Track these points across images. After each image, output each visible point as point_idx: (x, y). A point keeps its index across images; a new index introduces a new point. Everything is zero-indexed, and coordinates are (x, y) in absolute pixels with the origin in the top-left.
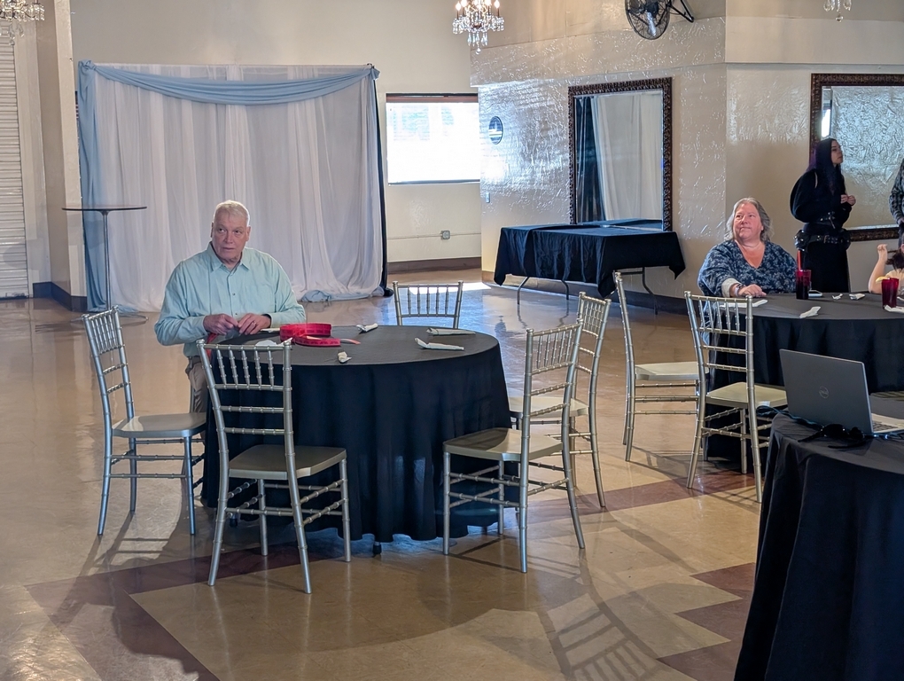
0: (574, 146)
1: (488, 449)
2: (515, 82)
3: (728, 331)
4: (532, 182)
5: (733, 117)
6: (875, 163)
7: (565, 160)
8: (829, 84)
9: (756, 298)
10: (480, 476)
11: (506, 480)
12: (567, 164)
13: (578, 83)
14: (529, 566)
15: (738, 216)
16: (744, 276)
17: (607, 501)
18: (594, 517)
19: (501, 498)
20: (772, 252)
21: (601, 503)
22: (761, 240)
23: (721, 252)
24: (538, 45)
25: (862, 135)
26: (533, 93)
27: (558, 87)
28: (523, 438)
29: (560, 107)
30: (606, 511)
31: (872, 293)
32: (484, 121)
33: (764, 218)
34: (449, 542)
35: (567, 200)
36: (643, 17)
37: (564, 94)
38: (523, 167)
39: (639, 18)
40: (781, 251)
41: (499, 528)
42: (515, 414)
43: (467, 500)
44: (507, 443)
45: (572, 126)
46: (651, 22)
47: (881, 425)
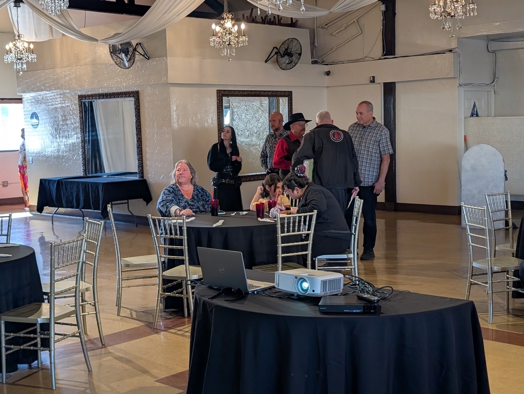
0: (83, 130)
1: (28, 317)
2: (45, 92)
3: (173, 236)
4: (58, 151)
5: (175, 113)
6: (254, 139)
7: (79, 138)
8: (228, 96)
9: (188, 217)
10: (24, 334)
11: (41, 334)
12: (79, 140)
13: (84, 93)
14: (57, 385)
15: (178, 170)
16: (182, 204)
17: (105, 341)
18: (98, 351)
19: (39, 346)
20: (197, 190)
21: (102, 343)
22: (191, 183)
23: (169, 191)
24: (58, 70)
25: (247, 123)
26: (56, 98)
27: (72, 95)
28: (50, 308)
29: (74, 107)
30: (105, 347)
31: (252, 211)
32: (27, 115)
33: (193, 171)
34: (6, 375)
35: (81, 161)
36: (120, 56)
37: (76, 99)
38: (52, 142)
39: (118, 57)
40: (202, 189)
41: (38, 364)
42: (46, 294)
43: (17, 349)
44: (41, 312)
45: (81, 118)
46: (125, 59)
47: (253, 286)
